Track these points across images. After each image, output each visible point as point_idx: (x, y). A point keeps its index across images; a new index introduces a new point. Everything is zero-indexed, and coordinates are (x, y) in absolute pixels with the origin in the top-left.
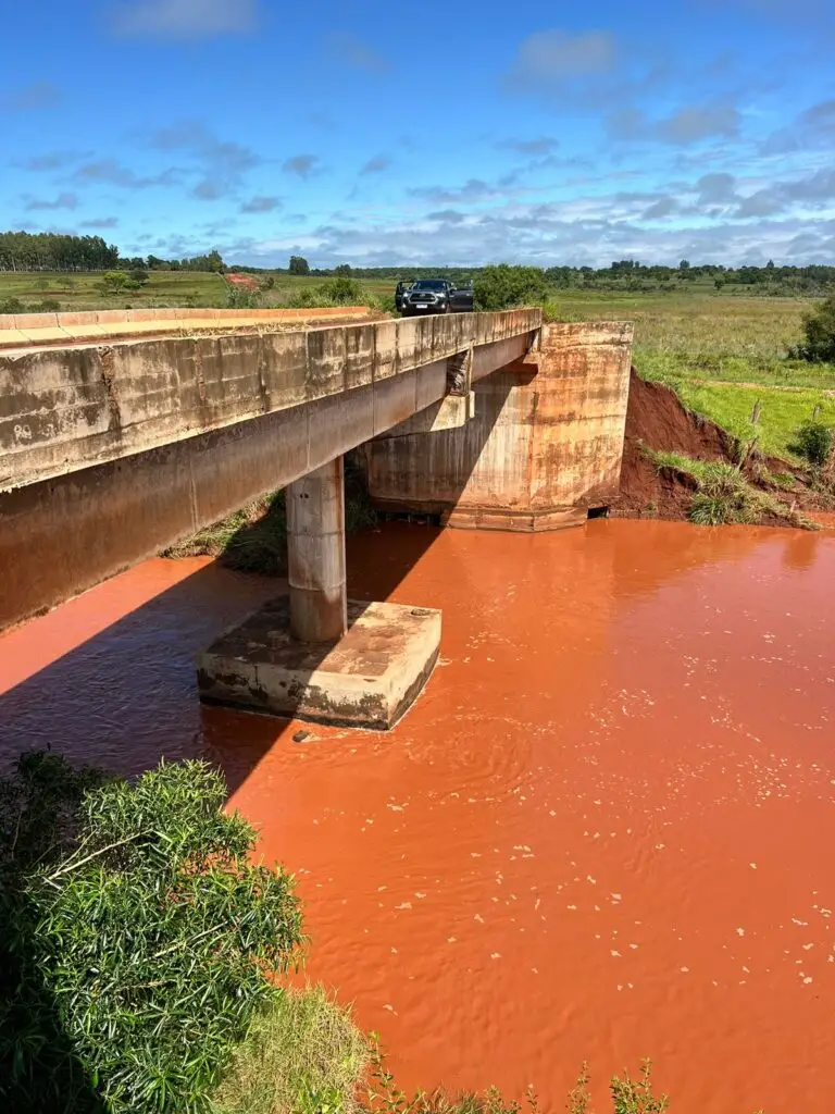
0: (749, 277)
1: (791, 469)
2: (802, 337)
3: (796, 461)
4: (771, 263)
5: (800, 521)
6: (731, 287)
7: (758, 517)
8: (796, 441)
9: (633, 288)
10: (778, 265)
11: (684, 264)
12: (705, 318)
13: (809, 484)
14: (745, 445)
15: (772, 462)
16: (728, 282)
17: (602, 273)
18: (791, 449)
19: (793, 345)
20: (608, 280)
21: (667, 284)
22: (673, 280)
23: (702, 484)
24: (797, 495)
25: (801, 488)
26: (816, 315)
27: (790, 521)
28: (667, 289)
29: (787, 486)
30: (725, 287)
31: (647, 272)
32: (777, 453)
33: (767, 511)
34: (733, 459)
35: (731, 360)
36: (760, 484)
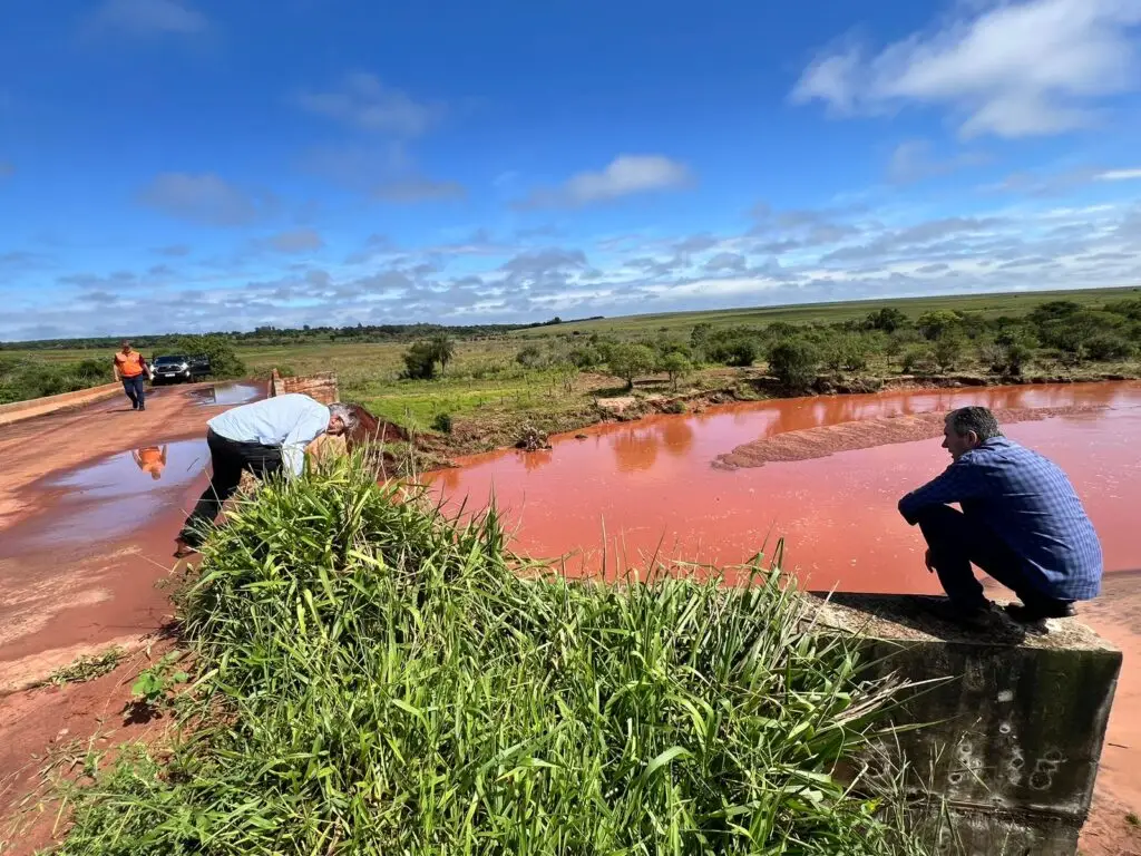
0: (350, 333)
1: (436, 438)
2: (405, 366)
3: (438, 434)
4: (360, 325)
5: (452, 464)
6: (341, 339)
7: (431, 467)
8: (434, 424)
9: (274, 343)
10: (364, 325)
11: (306, 327)
12: (336, 359)
13: (447, 444)
14: (410, 430)
15: (426, 437)
16: (338, 336)
17: (248, 335)
18: (433, 428)
19: (401, 371)
20: (255, 340)
21: (299, 339)
22: (301, 337)
23: (395, 456)
24: (444, 451)
25: (444, 447)
26: (409, 354)
27: (447, 465)
28: (300, 343)
29: (438, 447)
30: (336, 339)
31: (282, 333)
32: (426, 431)
33: (434, 463)
34: (406, 439)
35: (370, 383)
36: (424, 449)
